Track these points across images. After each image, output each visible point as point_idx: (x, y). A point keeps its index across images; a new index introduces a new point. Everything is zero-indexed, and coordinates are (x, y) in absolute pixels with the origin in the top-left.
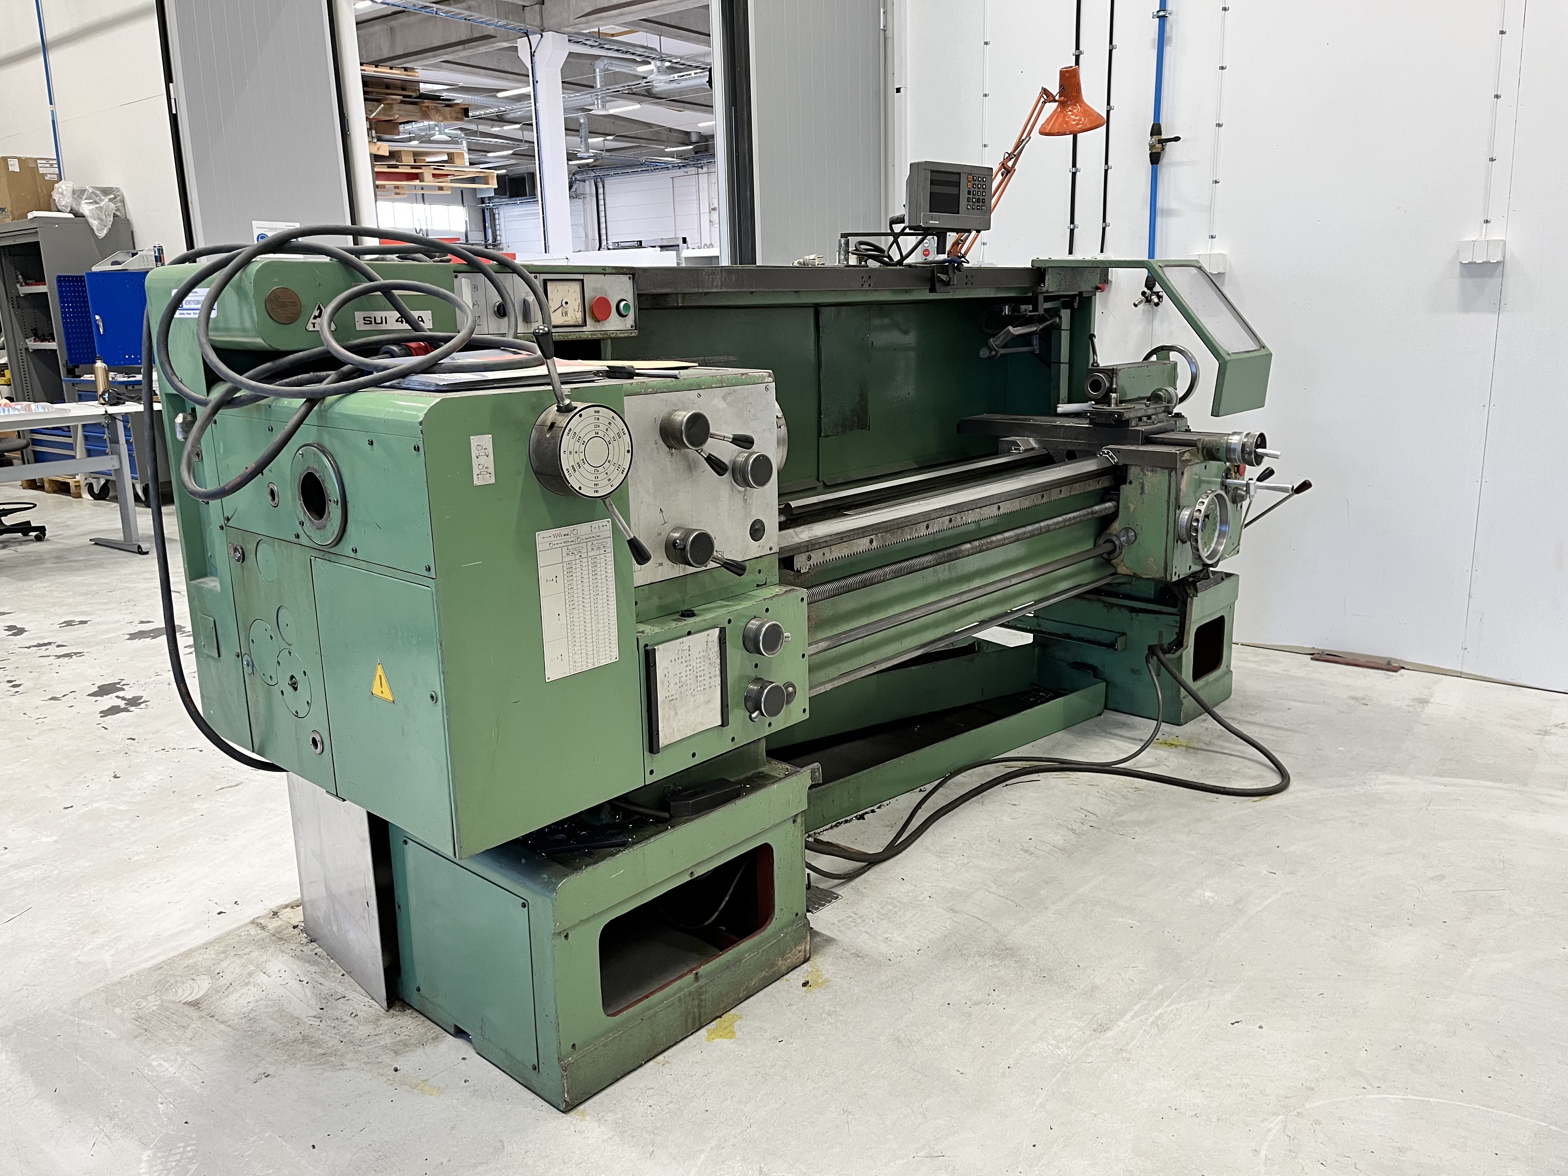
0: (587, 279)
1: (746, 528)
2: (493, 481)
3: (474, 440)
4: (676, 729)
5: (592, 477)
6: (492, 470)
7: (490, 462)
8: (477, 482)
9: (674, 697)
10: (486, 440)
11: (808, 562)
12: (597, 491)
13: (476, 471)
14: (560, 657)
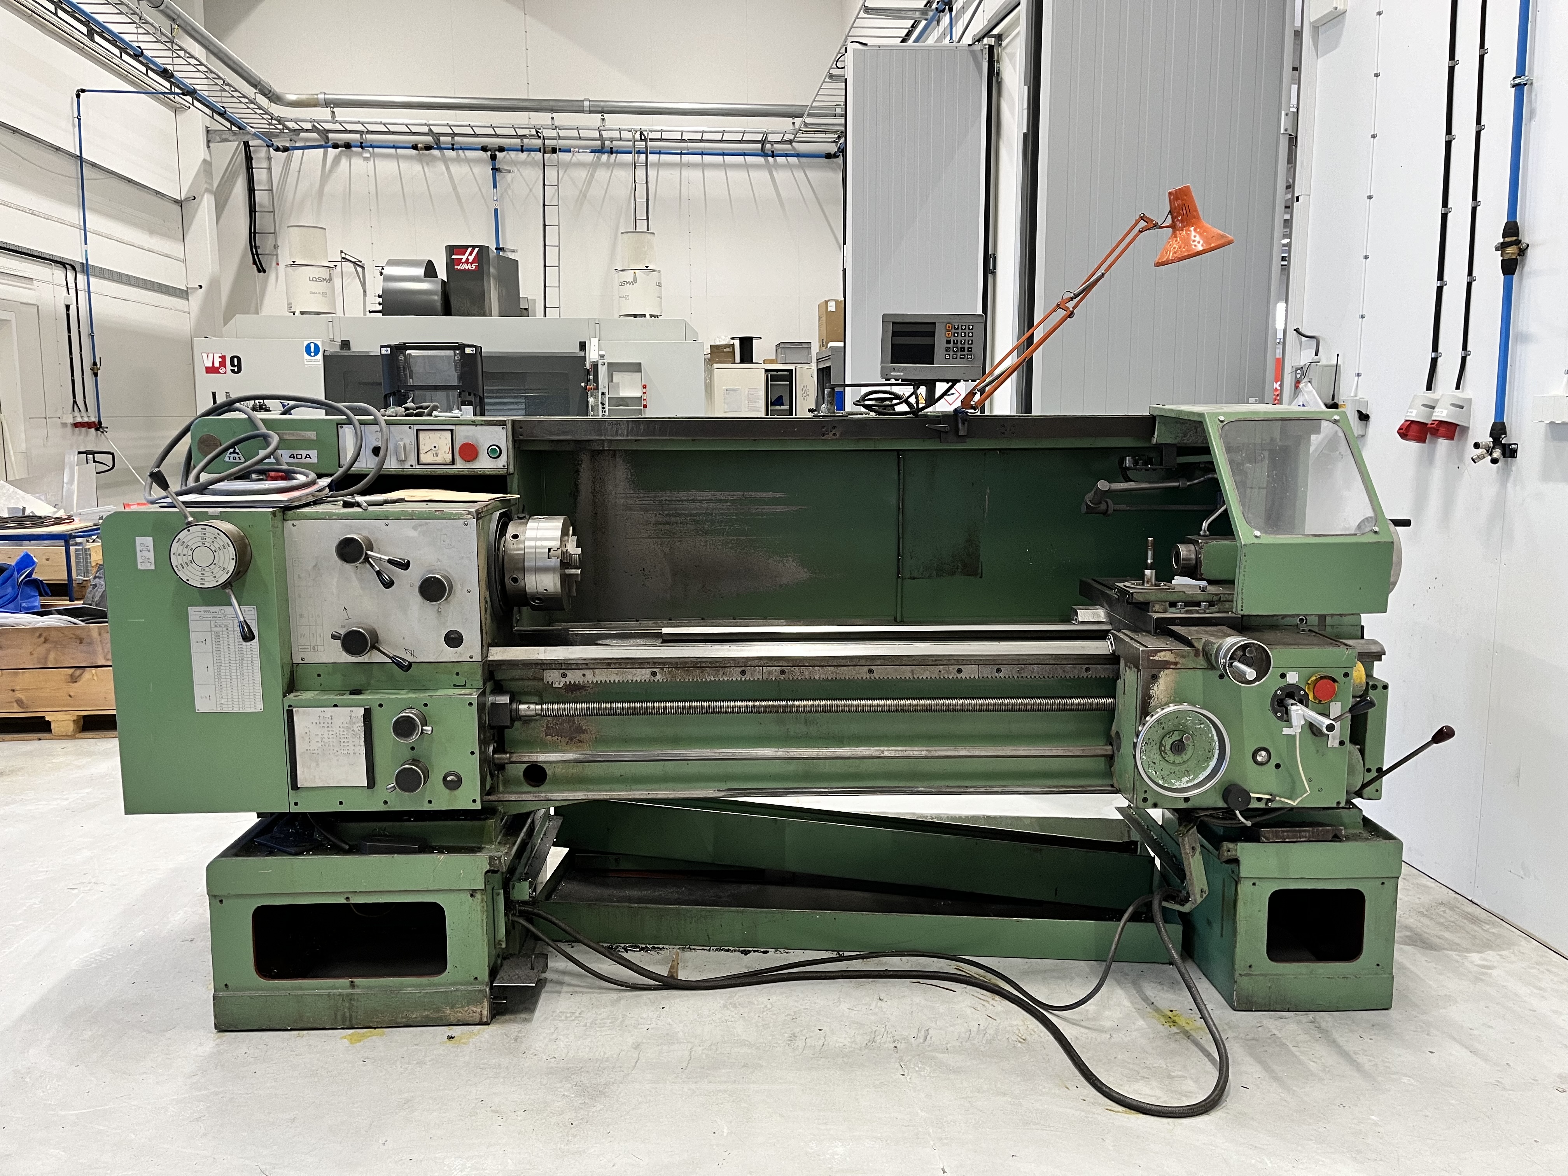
0: (457, 429)
1: (440, 635)
2: (153, 567)
3: (139, 540)
4: (317, 777)
5: (199, 574)
6: (152, 560)
7: (151, 555)
8: (139, 567)
9: (316, 752)
10: (149, 541)
11: (562, 679)
12: (203, 584)
13: (139, 560)
14: (208, 697)
